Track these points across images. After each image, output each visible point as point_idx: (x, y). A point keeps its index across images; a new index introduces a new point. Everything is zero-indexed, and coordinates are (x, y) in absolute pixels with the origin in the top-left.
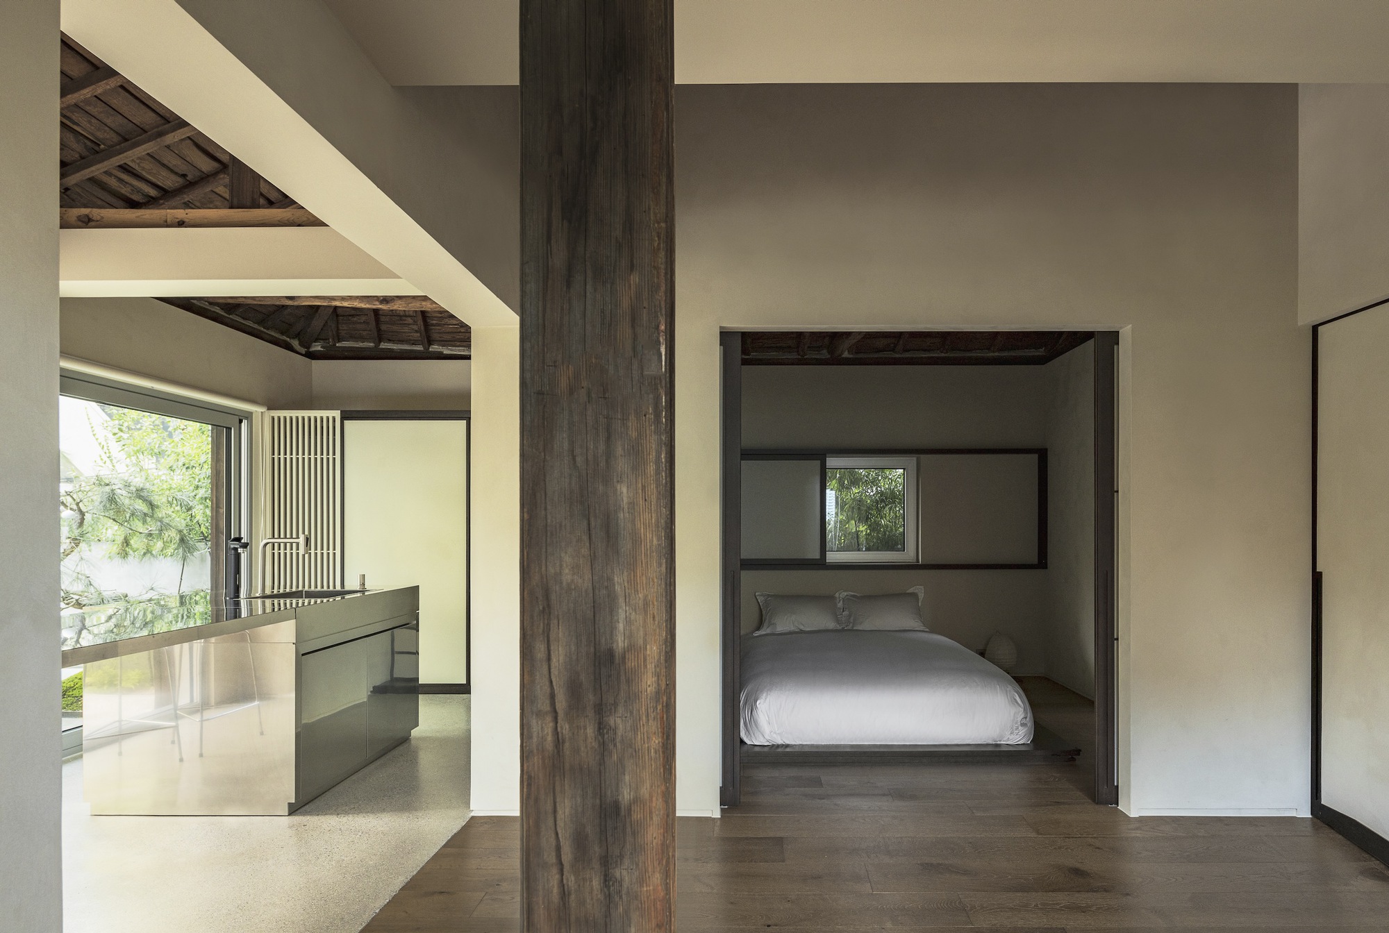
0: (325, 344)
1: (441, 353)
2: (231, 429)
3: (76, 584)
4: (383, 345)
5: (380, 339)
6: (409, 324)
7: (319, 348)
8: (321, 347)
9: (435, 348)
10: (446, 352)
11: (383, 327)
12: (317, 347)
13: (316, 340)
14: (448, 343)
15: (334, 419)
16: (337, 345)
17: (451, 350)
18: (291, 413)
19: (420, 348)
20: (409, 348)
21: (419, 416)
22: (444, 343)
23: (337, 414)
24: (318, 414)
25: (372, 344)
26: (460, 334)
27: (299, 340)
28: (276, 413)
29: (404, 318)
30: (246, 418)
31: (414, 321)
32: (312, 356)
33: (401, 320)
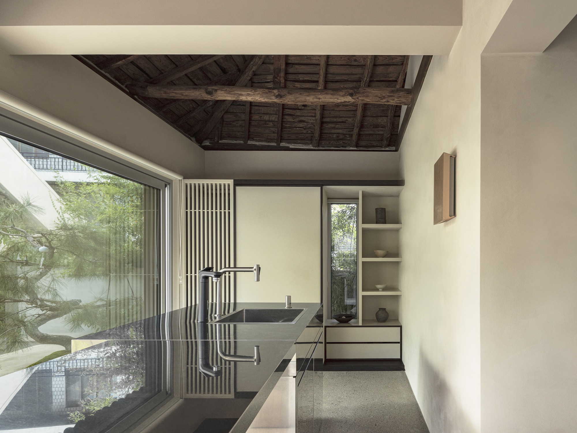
0: (211, 142)
1: (288, 147)
2: (160, 190)
3: (47, 294)
4: (250, 142)
5: (249, 138)
6: (270, 127)
7: (208, 144)
8: (210, 143)
9: (283, 144)
10: (291, 146)
11: (252, 130)
12: (207, 143)
13: (206, 139)
14: (293, 141)
15: (229, 185)
16: (220, 142)
17: (294, 146)
18: (199, 181)
19: (274, 144)
20: (267, 144)
21: (288, 184)
22: (290, 141)
23: (231, 182)
24: (218, 182)
25: (242, 142)
26: (302, 135)
27: (195, 138)
28: (189, 181)
29: (268, 123)
30: (169, 184)
31: (274, 125)
32: (206, 148)
33: (265, 124)
